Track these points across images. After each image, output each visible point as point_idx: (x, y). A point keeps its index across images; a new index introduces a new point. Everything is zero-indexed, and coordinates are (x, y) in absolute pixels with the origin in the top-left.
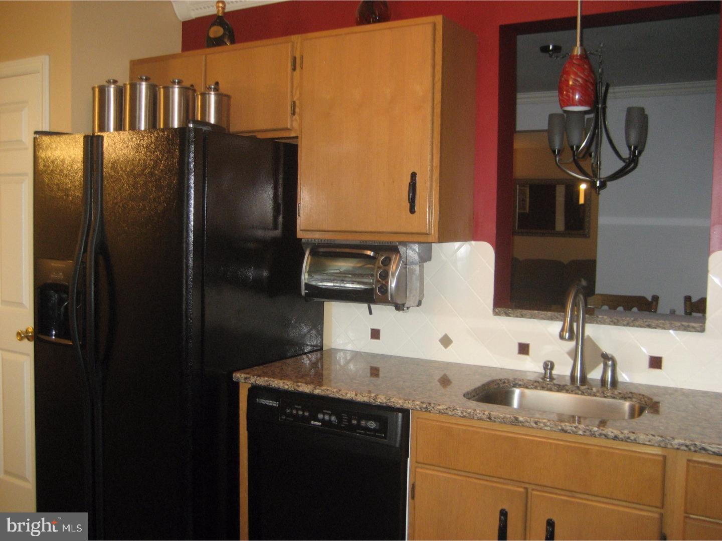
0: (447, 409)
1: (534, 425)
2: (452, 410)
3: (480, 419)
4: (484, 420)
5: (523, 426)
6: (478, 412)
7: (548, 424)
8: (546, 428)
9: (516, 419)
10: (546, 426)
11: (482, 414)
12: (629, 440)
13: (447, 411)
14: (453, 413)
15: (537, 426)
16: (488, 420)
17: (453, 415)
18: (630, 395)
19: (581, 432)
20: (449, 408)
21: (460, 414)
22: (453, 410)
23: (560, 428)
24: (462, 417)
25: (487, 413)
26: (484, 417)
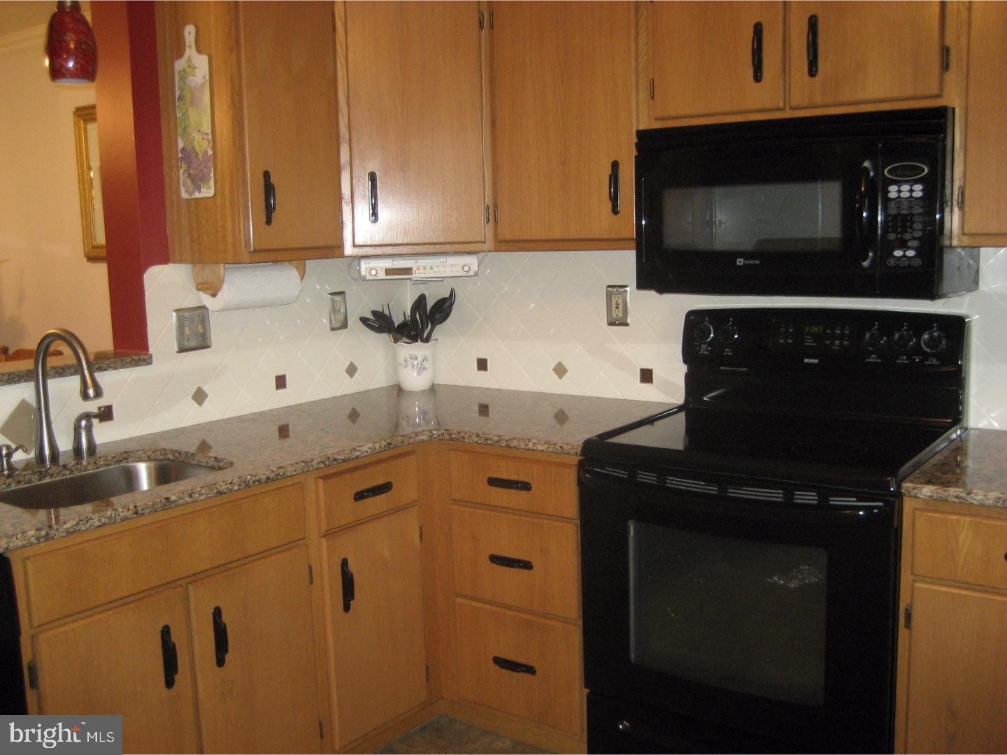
0: (78, 524)
1: (188, 499)
2: (85, 522)
3: (125, 519)
4: (130, 519)
5: (176, 506)
6: (120, 510)
7: (203, 491)
8: (201, 498)
9: (167, 499)
10: (201, 495)
11: (126, 511)
12: (280, 477)
13: (79, 527)
14: (88, 525)
15: (191, 499)
16: (134, 516)
17: (87, 530)
18: (125, 455)
19: (236, 488)
20: (80, 521)
21: (97, 523)
22: (87, 521)
23: (215, 491)
24: (100, 526)
25: (131, 507)
26: (129, 514)
